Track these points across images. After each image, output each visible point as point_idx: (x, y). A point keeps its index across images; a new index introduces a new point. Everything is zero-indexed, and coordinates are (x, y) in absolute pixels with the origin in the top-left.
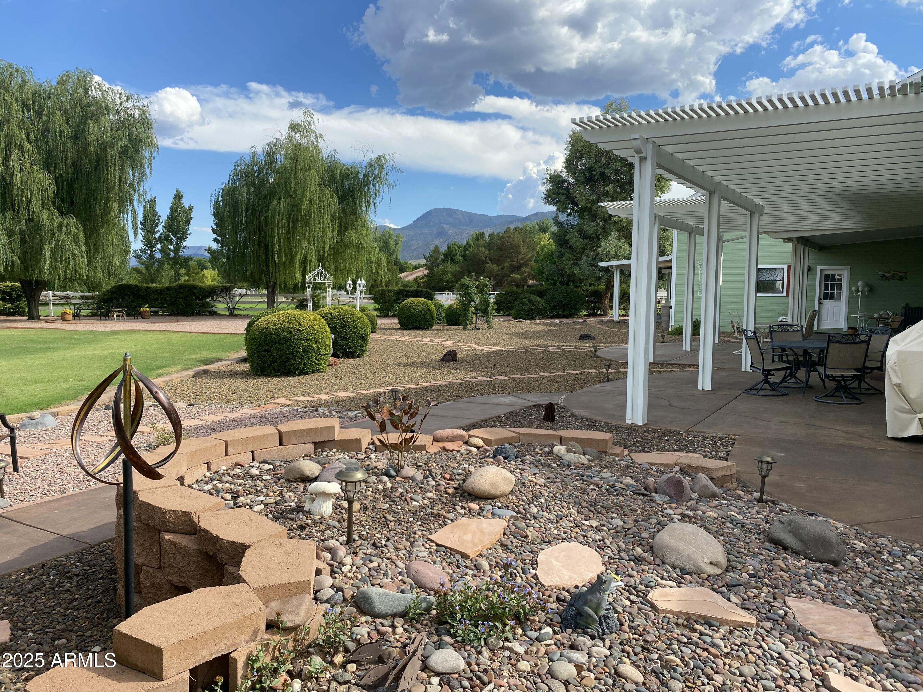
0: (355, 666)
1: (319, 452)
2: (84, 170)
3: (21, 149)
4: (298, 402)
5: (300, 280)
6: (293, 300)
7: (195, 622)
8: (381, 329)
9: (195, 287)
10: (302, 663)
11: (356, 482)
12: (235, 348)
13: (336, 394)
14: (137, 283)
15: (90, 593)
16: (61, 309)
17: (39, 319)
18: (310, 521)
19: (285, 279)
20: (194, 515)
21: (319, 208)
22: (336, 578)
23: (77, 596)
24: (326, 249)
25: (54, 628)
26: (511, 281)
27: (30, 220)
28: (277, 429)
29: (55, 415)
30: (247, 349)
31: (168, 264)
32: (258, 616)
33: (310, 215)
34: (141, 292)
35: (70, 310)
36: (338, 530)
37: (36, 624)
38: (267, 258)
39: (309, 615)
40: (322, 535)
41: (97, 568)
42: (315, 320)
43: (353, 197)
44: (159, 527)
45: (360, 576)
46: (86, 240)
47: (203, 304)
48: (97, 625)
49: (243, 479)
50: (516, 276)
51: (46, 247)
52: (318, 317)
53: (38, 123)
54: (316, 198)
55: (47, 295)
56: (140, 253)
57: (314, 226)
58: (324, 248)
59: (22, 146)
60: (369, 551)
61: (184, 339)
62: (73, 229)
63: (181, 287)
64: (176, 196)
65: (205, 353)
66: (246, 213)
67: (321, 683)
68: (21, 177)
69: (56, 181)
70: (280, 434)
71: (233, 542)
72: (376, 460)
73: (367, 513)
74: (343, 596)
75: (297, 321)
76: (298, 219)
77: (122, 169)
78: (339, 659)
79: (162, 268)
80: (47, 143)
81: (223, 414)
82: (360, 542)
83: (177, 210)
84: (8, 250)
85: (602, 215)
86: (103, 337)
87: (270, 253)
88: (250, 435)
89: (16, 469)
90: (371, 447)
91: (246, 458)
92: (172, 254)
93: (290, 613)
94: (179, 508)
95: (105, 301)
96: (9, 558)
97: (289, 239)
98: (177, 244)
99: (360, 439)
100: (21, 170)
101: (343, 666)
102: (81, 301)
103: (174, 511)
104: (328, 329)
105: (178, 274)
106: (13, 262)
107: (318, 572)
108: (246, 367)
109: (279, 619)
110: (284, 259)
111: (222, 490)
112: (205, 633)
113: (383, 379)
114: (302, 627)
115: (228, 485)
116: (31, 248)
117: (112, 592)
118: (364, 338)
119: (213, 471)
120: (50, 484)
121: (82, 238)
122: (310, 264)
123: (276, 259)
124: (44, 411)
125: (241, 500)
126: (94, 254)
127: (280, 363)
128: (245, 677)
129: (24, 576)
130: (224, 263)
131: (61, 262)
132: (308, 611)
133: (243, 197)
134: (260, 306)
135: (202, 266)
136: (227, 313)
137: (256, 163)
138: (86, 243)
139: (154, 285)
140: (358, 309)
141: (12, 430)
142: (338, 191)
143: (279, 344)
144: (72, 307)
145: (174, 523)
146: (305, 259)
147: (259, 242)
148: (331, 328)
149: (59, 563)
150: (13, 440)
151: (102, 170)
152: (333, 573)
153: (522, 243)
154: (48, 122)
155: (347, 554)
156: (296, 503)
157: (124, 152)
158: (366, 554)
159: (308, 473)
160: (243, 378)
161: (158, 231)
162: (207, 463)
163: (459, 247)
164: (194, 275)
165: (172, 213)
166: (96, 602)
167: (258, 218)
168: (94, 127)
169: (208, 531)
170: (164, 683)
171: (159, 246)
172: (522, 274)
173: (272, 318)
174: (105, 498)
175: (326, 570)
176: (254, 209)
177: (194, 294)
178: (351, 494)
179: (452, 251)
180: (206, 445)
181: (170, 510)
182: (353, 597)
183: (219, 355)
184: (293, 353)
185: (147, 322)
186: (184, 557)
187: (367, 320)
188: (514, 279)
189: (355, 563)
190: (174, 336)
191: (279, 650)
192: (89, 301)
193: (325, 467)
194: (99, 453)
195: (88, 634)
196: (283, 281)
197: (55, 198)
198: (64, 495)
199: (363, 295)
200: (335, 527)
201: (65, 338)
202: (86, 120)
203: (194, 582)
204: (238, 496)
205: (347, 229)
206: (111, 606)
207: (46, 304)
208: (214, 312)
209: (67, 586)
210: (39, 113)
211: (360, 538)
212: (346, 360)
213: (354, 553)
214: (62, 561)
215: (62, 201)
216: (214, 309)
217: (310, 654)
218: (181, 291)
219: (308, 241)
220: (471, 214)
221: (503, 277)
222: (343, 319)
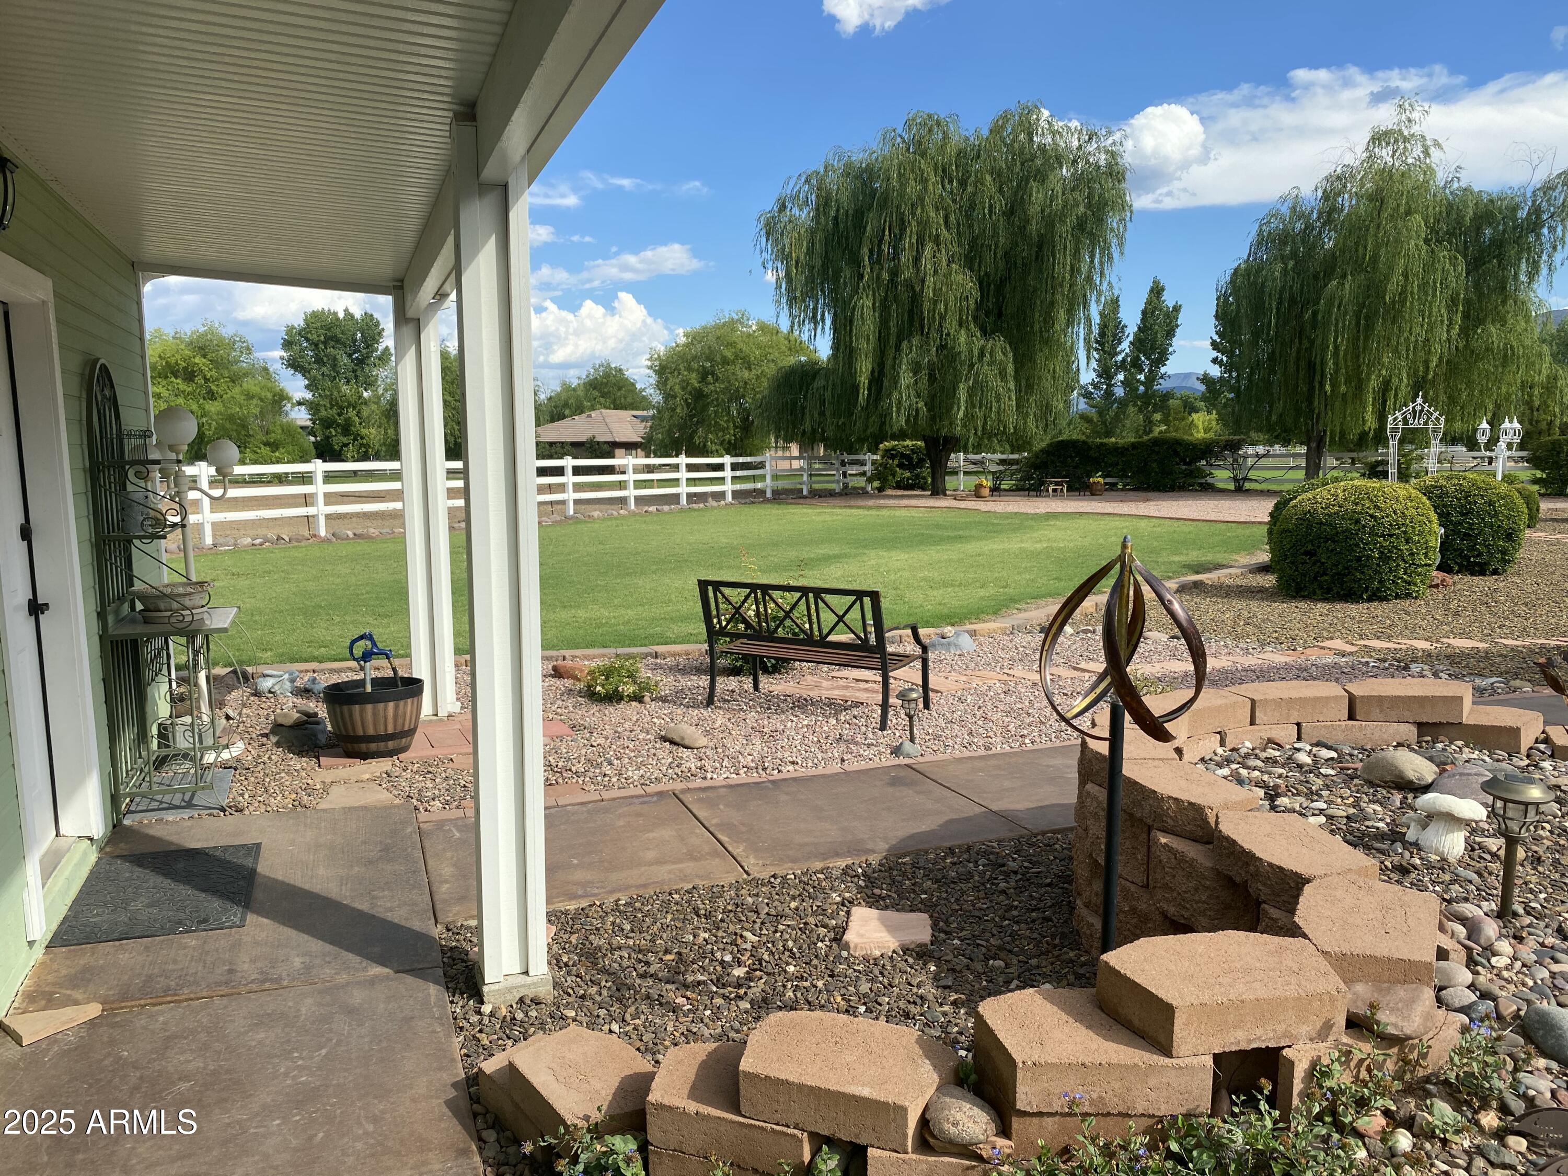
0: (1524, 1143)
1: (1427, 742)
2: (1019, 262)
3: (937, 240)
4: (1368, 650)
5: (1374, 425)
6: (1353, 463)
7: (1225, 980)
8: (1546, 520)
9: (1178, 442)
10: (1412, 1105)
11: (1527, 804)
12: (1250, 547)
13: (1446, 640)
14: (1084, 438)
15: (1034, 902)
16: (973, 481)
17: (945, 495)
18: (1418, 862)
19: (1342, 424)
20: (1208, 811)
21: (1423, 287)
22: (1478, 973)
23: (1016, 903)
24: (1433, 365)
25: (987, 941)
27: (942, 347)
28: (1346, 691)
29: (973, 634)
30: (1272, 551)
31: (1135, 405)
32: (1332, 1000)
33: (1403, 302)
34: (1092, 453)
35: (987, 482)
36: (1478, 889)
37: (963, 929)
38: (1311, 389)
39: (1429, 1024)
40: (1445, 892)
41: (1042, 869)
42: (1409, 498)
43: (1500, 257)
44: (1149, 821)
45: (1531, 983)
46: (1016, 371)
47: (1191, 472)
48: (1047, 952)
49: (1283, 766)
51: (961, 386)
52: (1414, 493)
53: (961, 199)
54: (1417, 268)
55: (958, 459)
56: (1091, 389)
57: (1411, 322)
58: (1426, 363)
59: (938, 236)
60: (1550, 941)
61: (1159, 529)
62: (999, 356)
63: (1156, 442)
64: (1152, 291)
65: (1195, 553)
66: (1278, 309)
67: (1453, 1152)
68: (935, 284)
69: (981, 284)
70: (1352, 701)
71: (1280, 868)
72: (1556, 773)
73: (1540, 869)
74: (1496, 1007)
75: (1371, 501)
76: (1377, 312)
77: (1076, 254)
78: (1490, 1119)
79: (1124, 413)
80: (971, 226)
81: (1231, 658)
82: (1527, 920)
83: (1153, 312)
84: (913, 393)
86: (1032, 523)
87: (1318, 378)
88: (1295, 694)
89: (927, 706)
90: (1542, 747)
91: (1287, 734)
92: (1142, 388)
93: (1392, 1010)
94: (1184, 796)
95: (1036, 467)
96: (924, 828)
97: (1356, 353)
98: (1150, 371)
99: (1518, 729)
100: (936, 272)
101: (1500, 1135)
102: (1001, 468)
103: (1176, 799)
104: (1434, 517)
105: (1150, 422)
106: (917, 410)
107: (1442, 954)
108: (1269, 581)
109: (1373, 1014)
110: (1343, 388)
111: (1247, 781)
112: (1242, 1002)
113: (1553, 621)
114: (1417, 1041)
115: (1257, 773)
116: (942, 388)
117: (1065, 908)
118: (1511, 536)
119: (1229, 746)
120: (970, 734)
121: (1010, 368)
122: (1396, 395)
123: (1328, 388)
124: (957, 628)
125: (1283, 801)
126: (1026, 393)
127: (1333, 576)
128: (1307, 1096)
129: (944, 858)
130: (1228, 400)
131: (980, 407)
132: (1428, 1017)
133: (1274, 280)
134: (1291, 475)
135: (1190, 408)
136: (1231, 486)
137: (1301, 216)
138: (1017, 378)
139: (1113, 440)
140: (1499, 478)
141: (925, 649)
142: (1466, 248)
143: (1334, 542)
144: (990, 477)
145: (1174, 819)
146: (1386, 386)
147: (1298, 359)
148: (1440, 515)
149: (990, 849)
150: (925, 663)
151: (1045, 258)
152: (1471, 963)
154: (974, 194)
155: (1501, 936)
156: (1387, 824)
157: (1081, 225)
158: (1542, 945)
159: (1411, 775)
160: (1262, 599)
161: (1121, 352)
162: (1219, 733)
164: (1177, 423)
165: (1144, 318)
166: (1044, 918)
167: (1300, 316)
168: (1038, 192)
169: (1234, 841)
170: (1174, 1061)
171: (1121, 377)
173: (1323, 494)
174: (1048, 766)
175: (1458, 956)
176: (1293, 301)
177: (1176, 453)
178: (1514, 826)
180: (1220, 702)
181: (1170, 797)
182: (1516, 1016)
183: (1220, 558)
184: (1359, 559)
185: (1100, 501)
186: (1189, 876)
187: (1520, 501)
189: (1519, 955)
190: (1143, 524)
191: (1369, 1070)
192: (1014, 467)
193: (1445, 770)
194: (1036, 697)
195: (1034, 962)
196: (1338, 429)
197: (977, 309)
198: (990, 752)
199: (1514, 453)
200: (1471, 882)
201: (980, 522)
202: (1027, 182)
203: (1204, 921)
204: (1278, 795)
205: (1480, 321)
206: (1066, 930)
207: (955, 473)
208: (1209, 484)
209: (1003, 885)
210: (963, 183)
211: (1528, 913)
212: (1468, 578)
213: (1515, 937)
214: (993, 847)
215: (987, 314)
216: (1209, 480)
217: (1429, 1095)
218: (1156, 449)
219: (1396, 351)
222: (1466, 498)
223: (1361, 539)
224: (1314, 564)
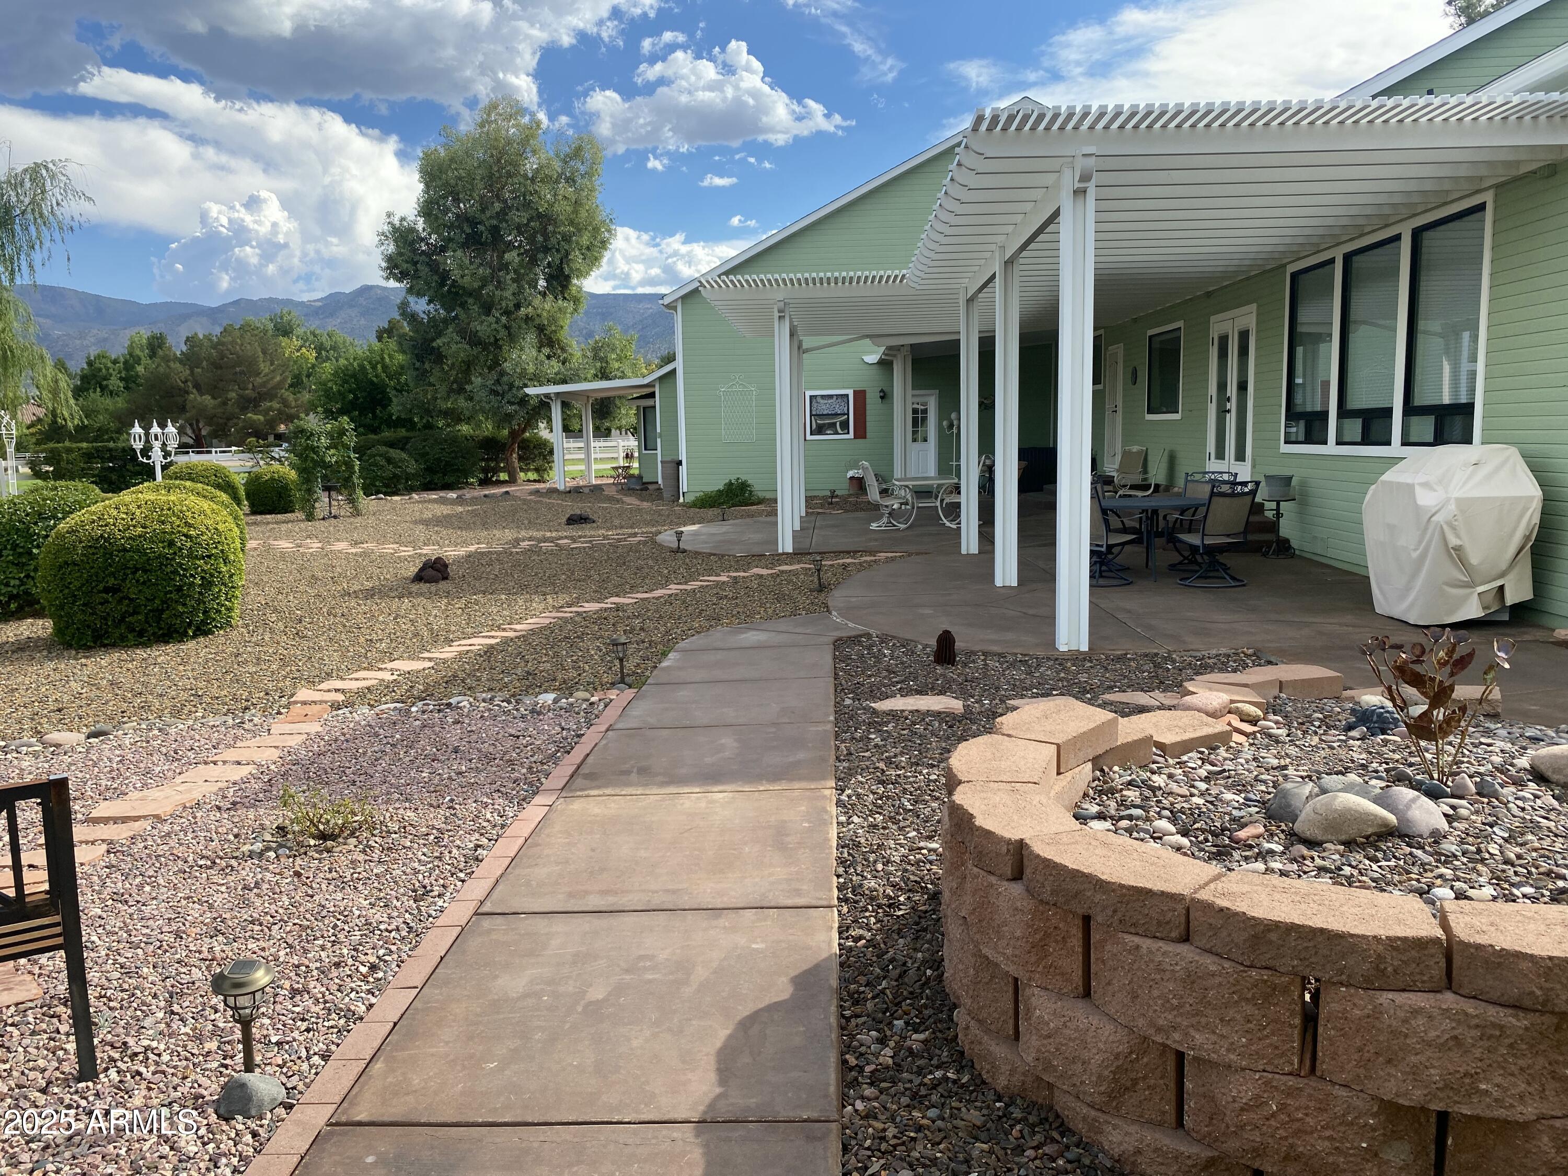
26: (244, 428)
50: (255, 417)
75: (181, 518)
85: (504, 304)
127: (147, 613)
143: (145, 571)
153: (261, 355)
163: (115, 362)
172: (266, 412)
179: (100, 370)
184: (179, 589)
188: (252, 424)
220: (97, 297)
221: (228, 419)
223: (180, 565)
224: (120, 601)
